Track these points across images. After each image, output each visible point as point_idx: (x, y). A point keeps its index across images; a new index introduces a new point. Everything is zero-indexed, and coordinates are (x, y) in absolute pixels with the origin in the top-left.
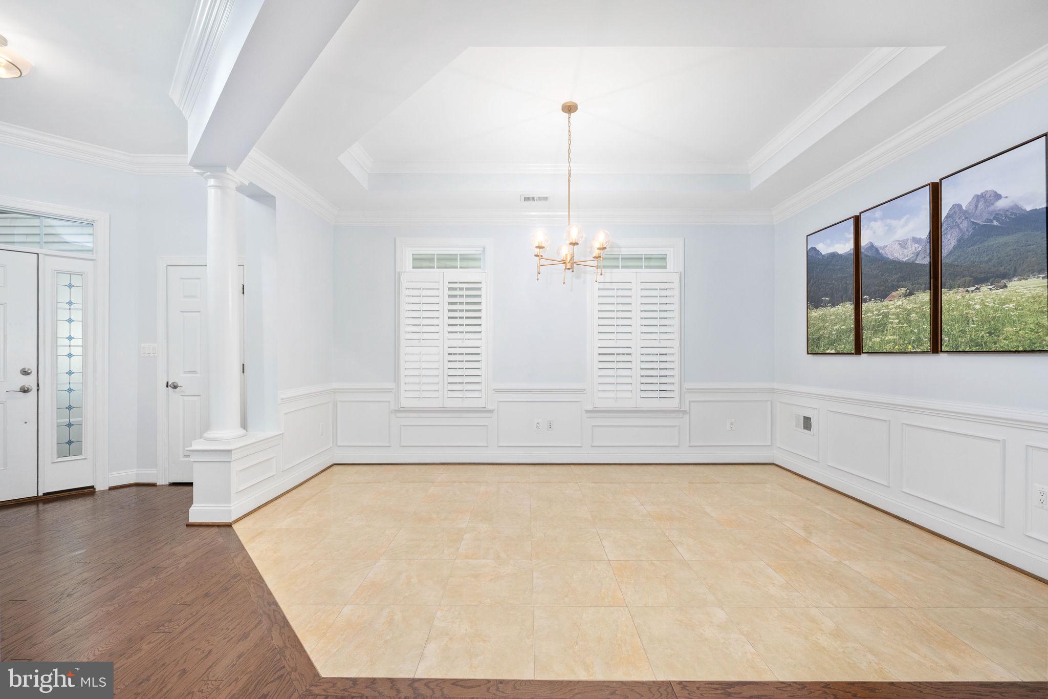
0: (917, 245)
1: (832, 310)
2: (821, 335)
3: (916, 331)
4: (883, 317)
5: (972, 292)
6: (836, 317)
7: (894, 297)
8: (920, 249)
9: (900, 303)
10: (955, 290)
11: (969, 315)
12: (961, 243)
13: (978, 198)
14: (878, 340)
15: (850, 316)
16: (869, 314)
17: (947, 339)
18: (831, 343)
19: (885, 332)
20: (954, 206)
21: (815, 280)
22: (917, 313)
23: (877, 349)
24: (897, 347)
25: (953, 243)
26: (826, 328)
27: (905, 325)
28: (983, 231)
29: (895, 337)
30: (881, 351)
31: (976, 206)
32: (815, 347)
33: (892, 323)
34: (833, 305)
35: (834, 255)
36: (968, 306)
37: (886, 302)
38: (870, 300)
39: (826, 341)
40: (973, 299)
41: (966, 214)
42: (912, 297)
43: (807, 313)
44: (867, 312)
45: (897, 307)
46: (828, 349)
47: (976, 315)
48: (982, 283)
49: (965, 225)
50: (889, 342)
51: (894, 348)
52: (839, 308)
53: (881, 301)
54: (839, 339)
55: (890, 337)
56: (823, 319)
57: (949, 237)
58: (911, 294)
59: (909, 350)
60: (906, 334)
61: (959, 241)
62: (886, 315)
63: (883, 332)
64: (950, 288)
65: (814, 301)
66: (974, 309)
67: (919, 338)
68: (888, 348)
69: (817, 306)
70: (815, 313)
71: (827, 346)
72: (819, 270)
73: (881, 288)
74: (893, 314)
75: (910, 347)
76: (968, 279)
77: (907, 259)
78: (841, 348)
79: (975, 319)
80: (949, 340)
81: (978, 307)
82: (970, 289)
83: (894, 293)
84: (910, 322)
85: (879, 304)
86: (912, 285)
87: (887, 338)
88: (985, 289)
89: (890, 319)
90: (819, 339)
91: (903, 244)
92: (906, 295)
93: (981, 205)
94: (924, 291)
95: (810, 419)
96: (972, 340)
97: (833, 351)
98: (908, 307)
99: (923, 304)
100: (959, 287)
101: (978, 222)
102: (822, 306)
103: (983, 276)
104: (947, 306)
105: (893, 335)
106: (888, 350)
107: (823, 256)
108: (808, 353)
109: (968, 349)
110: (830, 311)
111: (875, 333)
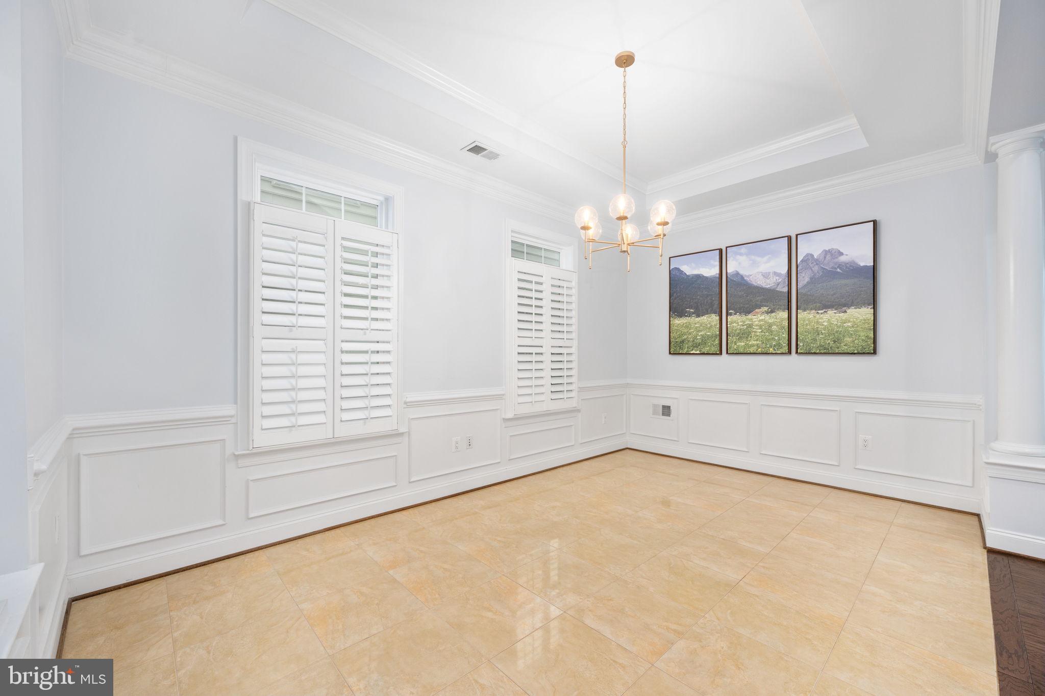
0: (777, 278)
1: (698, 319)
2: (685, 339)
3: (776, 338)
4: (748, 327)
5: (822, 313)
6: (701, 325)
7: (758, 313)
8: (780, 280)
9: (762, 317)
10: (808, 312)
11: (819, 329)
12: (813, 281)
13: (826, 252)
14: (743, 344)
15: (716, 325)
16: (734, 325)
17: (801, 344)
18: (696, 346)
19: (749, 339)
20: (808, 255)
21: (678, 294)
22: (777, 326)
23: (741, 350)
24: (759, 350)
25: (807, 279)
26: (690, 334)
27: (767, 334)
28: (830, 274)
29: (758, 342)
30: (745, 352)
31: (825, 257)
32: (677, 348)
33: (755, 332)
34: (698, 316)
35: (699, 277)
36: (818, 323)
37: (750, 316)
38: (735, 314)
39: (690, 344)
40: (822, 318)
41: (817, 262)
42: (773, 314)
43: (670, 321)
44: (732, 323)
45: (760, 321)
46: (693, 350)
47: (824, 329)
48: (829, 308)
49: (816, 268)
50: (753, 346)
51: (757, 350)
52: (704, 319)
53: (746, 315)
54: (704, 342)
55: (753, 342)
56: (688, 326)
57: (803, 275)
58: (772, 312)
59: (771, 352)
60: (768, 340)
61: (811, 279)
62: (750, 326)
63: (747, 338)
64: (805, 310)
65: (676, 309)
66: (823, 325)
67: (780, 343)
68: (751, 350)
69: (681, 314)
70: (677, 321)
71: (691, 348)
72: (684, 287)
73: (746, 306)
74: (757, 325)
75: (771, 349)
76: (818, 305)
77: (769, 286)
78: (706, 350)
79: (823, 332)
80: (803, 346)
81: (825, 324)
82: (820, 312)
83: (757, 310)
84: (772, 331)
85: (744, 318)
86: (774, 305)
87: (751, 343)
88: (831, 312)
89: (754, 328)
90: (683, 342)
91: (766, 276)
92: (767, 313)
93: (828, 257)
94: (784, 310)
95: (669, 407)
96: (821, 346)
97: (698, 352)
98: (770, 321)
99: (782, 320)
100: (811, 309)
101: (825, 267)
102: (686, 316)
103: (829, 303)
104: (802, 322)
105: (757, 340)
106: (752, 352)
107: (688, 276)
108: (670, 353)
109: (818, 351)
110: (694, 321)
111: (740, 339)
